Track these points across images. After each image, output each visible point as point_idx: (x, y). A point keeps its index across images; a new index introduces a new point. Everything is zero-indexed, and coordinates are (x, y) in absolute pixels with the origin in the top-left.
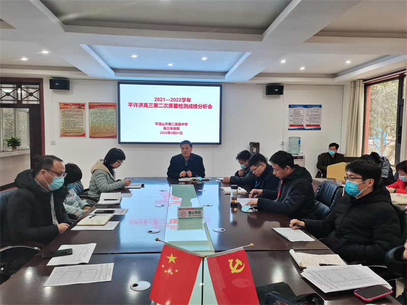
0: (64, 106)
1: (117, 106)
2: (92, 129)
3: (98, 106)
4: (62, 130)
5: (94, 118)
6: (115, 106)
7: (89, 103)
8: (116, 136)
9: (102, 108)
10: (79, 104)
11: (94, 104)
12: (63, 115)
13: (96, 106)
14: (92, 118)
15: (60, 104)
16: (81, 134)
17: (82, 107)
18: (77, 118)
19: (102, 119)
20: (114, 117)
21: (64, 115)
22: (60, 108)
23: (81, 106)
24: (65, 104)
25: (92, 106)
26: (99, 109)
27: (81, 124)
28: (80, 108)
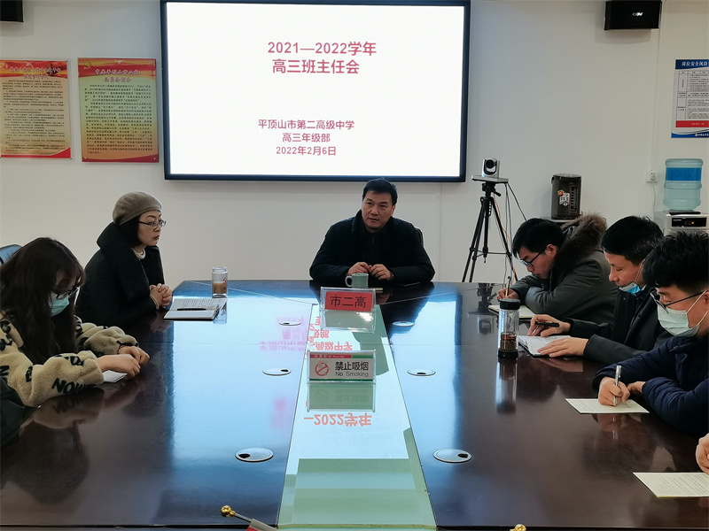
0: (10, 68)
1: (158, 68)
2: (88, 137)
3: (106, 68)
4: (7, 140)
5: (95, 105)
6: (153, 68)
7: (80, 60)
8: (157, 156)
9: (115, 75)
10: (50, 64)
11: (94, 64)
12: (6, 97)
13: (100, 68)
14: (88, 104)
16: (57, 152)
17: (60, 73)
18: (46, 103)
19: (116, 107)
20: (153, 101)
21: (9, 96)
23: (56, 69)
24: (11, 64)
25: (86, 69)
26: (109, 77)
27: (57, 121)
28: (53, 74)
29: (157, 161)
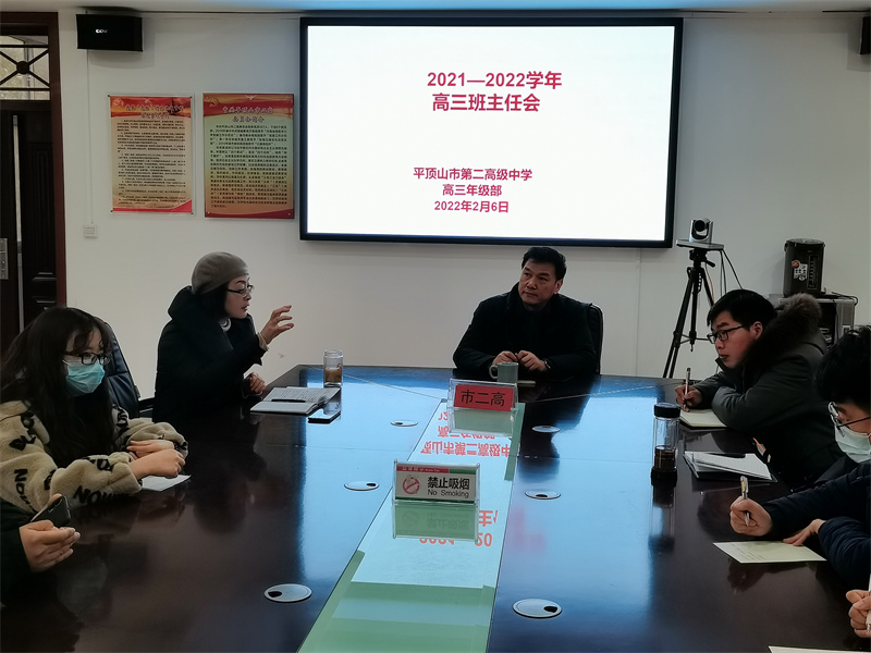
0: (126, 106)
1: (296, 105)
2: (212, 186)
3: (235, 105)
4: (120, 191)
5: (221, 149)
6: (290, 105)
7: (205, 96)
8: (293, 211)
9: (246, 114)
10: (172, 101)
11: (222, 100)
12: (121, 140)
13: (229, 105)
14: (214, 148)
15: (112, 99)
16: (176, 205)
17: (185, 111)
18: (165, 148)
19: (246, 152)
20: (288, 144)
21: (124, 138)
22: (113, 115)
23: (175, 107)
24: (128, 101)
25: (213, 107)
26: (238, 116)
27: (177, 168)
28: (175, 113)
29: (292, 217)
